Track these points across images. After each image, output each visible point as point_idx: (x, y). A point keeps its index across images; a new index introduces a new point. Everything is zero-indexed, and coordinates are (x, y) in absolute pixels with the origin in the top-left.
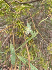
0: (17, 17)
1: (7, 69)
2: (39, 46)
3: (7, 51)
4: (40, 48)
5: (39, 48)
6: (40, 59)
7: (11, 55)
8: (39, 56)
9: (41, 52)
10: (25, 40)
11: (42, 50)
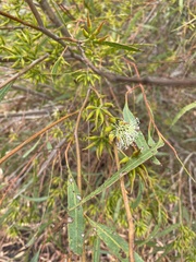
0: (89, 83)
1: (53, 258)
2: (176, 179)
3: (57, 193)
4: (177, 188)
5: (174, 187)
6: (177, 232)
7: (69, 220)
8: (174, 221)
9: (183, 205)
10: (119, 166)
11: (188, 196)
